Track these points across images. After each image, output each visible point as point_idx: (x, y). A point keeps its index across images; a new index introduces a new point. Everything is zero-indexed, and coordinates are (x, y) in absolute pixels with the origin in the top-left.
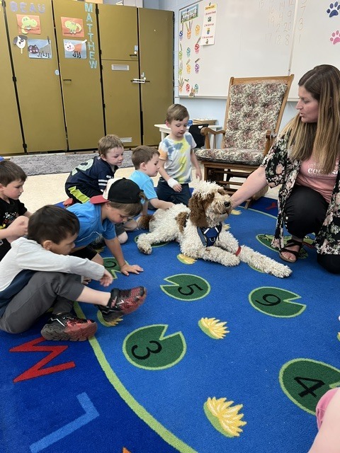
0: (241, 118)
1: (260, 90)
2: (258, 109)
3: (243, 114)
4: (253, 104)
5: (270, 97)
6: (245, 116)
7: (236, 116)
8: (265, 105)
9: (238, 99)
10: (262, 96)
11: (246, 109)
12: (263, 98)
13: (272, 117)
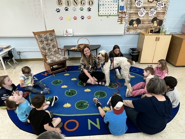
0: (45, 46)
1: (48, 36)
2: (49, 42)
3: (45, 44)
4: (47, 40)
5: (52, 37)
6: (46, 44)
7: (44, 45)
8: (51, 40)
9: (41, 40)
10: (49, 38)
11: (45, 42)
12: (50, 38)
13: (55, 43)
